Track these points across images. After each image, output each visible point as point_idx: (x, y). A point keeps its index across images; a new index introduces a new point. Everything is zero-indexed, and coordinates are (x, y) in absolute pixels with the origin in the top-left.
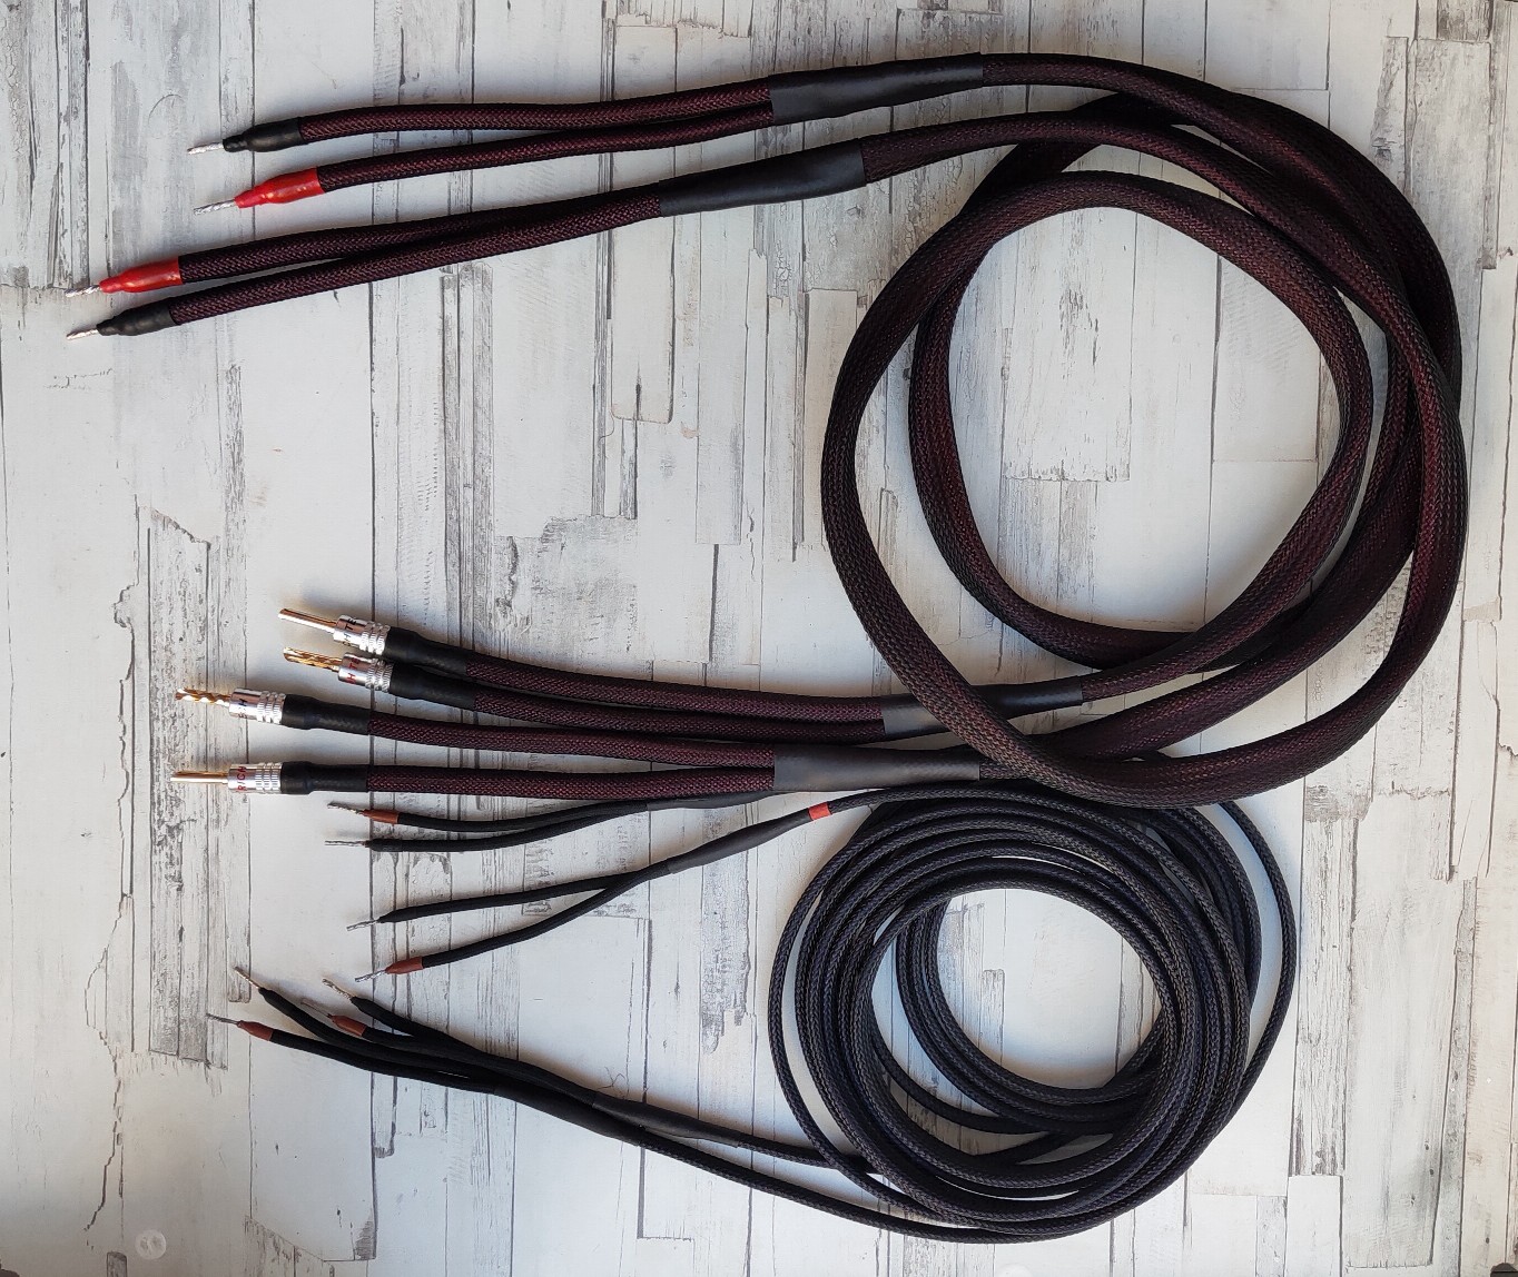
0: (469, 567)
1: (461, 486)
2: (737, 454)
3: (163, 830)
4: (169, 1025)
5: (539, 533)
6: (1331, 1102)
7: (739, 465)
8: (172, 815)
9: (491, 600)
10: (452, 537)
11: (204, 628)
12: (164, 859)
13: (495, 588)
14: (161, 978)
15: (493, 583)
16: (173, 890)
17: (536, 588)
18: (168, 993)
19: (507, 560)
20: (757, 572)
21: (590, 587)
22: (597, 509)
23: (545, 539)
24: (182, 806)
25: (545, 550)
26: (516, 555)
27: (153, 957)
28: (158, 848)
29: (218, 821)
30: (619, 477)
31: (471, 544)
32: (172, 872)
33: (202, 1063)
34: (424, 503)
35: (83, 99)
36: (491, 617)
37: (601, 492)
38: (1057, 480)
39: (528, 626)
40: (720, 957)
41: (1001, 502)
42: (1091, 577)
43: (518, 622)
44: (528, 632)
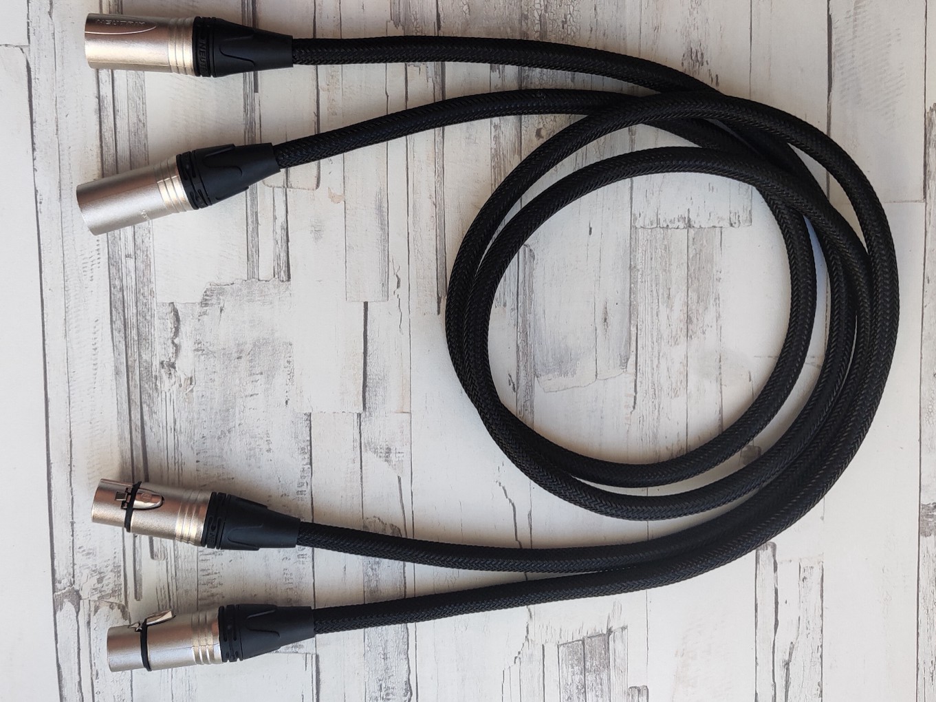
0: (134, 332)
1: (123, 257)
2: (382, 216)
5: (199, 299)
7: (384, 225)
9: (156, 363)
10: (117, 305)
13: (160, 351)
15: (158, 348)
17: (197, 350)
19: (170, 324)
20: (405, 324)
21: (248, 347)
22: (252, 275)
23: (205, 303)
25: (205, 313)
26: (177, 319)
30: (272, 242)
31: (135, 311)
34: (89, 274)
36: (156, 380)
37: (255, 257)
38: (684, 228)
39: (192, 386)
40: (383, 686)
41: (632, 250)
42: (718, 317)
43: (182, 382)
44: (192, 391)
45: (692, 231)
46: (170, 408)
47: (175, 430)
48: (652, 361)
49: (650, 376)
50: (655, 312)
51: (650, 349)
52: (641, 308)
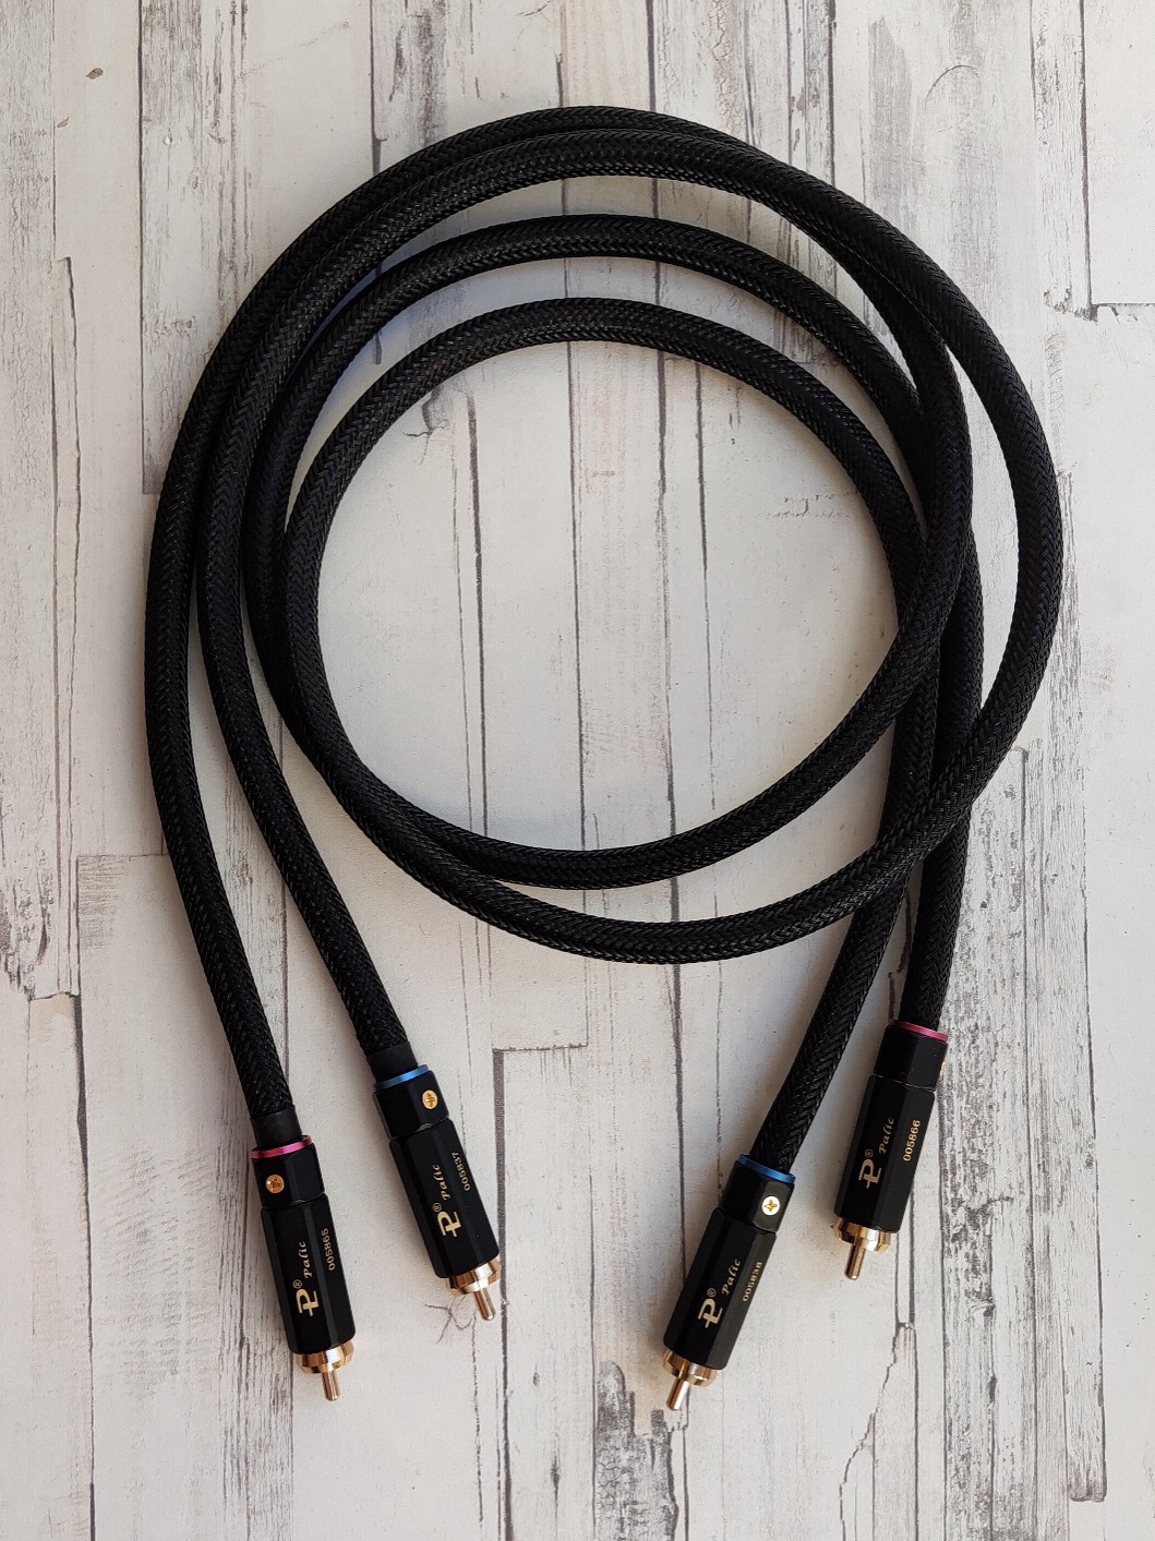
3: (961, 1216)
8: (974, 1189)
11: (1019, 889)
12: (963, 1264)
14: (960, 1463)
16: (979, 1316)
18: (972, 1487)
24: (990, 1175)
27: (948, 1429)
28: (952, 1246)
29: (1048, 1199)
32: (976, 1284)
35: (826, 74)
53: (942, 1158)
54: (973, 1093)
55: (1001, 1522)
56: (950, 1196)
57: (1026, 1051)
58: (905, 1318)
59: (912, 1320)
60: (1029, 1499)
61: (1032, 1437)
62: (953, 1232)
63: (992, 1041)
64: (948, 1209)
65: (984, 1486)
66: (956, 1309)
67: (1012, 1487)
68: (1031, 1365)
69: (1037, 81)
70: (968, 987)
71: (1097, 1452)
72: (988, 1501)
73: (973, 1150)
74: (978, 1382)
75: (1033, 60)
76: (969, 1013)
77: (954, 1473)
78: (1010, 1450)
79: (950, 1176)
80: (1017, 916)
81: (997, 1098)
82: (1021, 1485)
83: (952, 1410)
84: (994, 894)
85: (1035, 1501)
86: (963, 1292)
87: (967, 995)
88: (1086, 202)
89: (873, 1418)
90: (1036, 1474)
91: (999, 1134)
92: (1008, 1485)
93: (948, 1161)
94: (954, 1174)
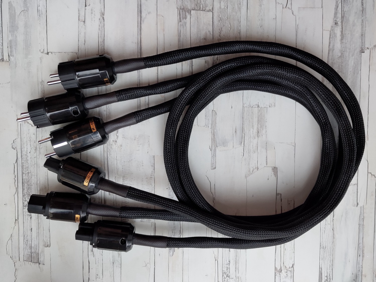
1: (103, 111)
3: (26, 203)
4: (29, 254)
6: (329, 263)
9: (111, 141)
11: (36, 149)
12: (27, 210)
13: (113, 137)
14: (26, 242)
16: (29, 218)
17: (123, 137)
18: (28, 245)
21: (137, 137)
27: (24, 236)
28: (25, 207)
33: (38, 264)
36: (111, 145)
38: (257, 107)
39: (121, 147)
40: (173, 231)
41: (243, 113)
42: (266, 132)
43: (119, 146)
44: (121, 149)
45: (259, 108)
46: (115, 153)
47: (116, 159)
48: (248, 143)
49: (248, 147)
50: (249, 130)
51: (248, 140)
52: (245, 129)
53: (23, 193)
54: (28, 183)
55: (33, 251)
56: (24, 199)
57: (37, 176)
58: (17, 219)
59: (18, 219)
60: (38, 247)
61: (38, 238)
62: (25, 205)
63: (31, 174)
64: (24, 202)
65: (30, 245)
66: (25, 218)
67: (35, 245)
68: (38, 226)
69: (38, 13)
70: (27, 166)
71: (49, 239)
72: (31, 247)
73: (28, 192)
74: (29, 228)
75: (38, 9)
76: (27, 170)
77: (25, 243)
78: (34, 240)
79: (24, 196)
80: (35, 154)
81: (32, 184)
82: (36, 245)
83: (25, 233)
84: (31, 151)
85: (39, 247)
86: (26, 215)
87: (27, 167)
88: (47, 34)
89: (12, 235)
90: (39, 243)
91: (32, 190)
92: (34, 245)
93: (24, 194)
94: (25, 196)
